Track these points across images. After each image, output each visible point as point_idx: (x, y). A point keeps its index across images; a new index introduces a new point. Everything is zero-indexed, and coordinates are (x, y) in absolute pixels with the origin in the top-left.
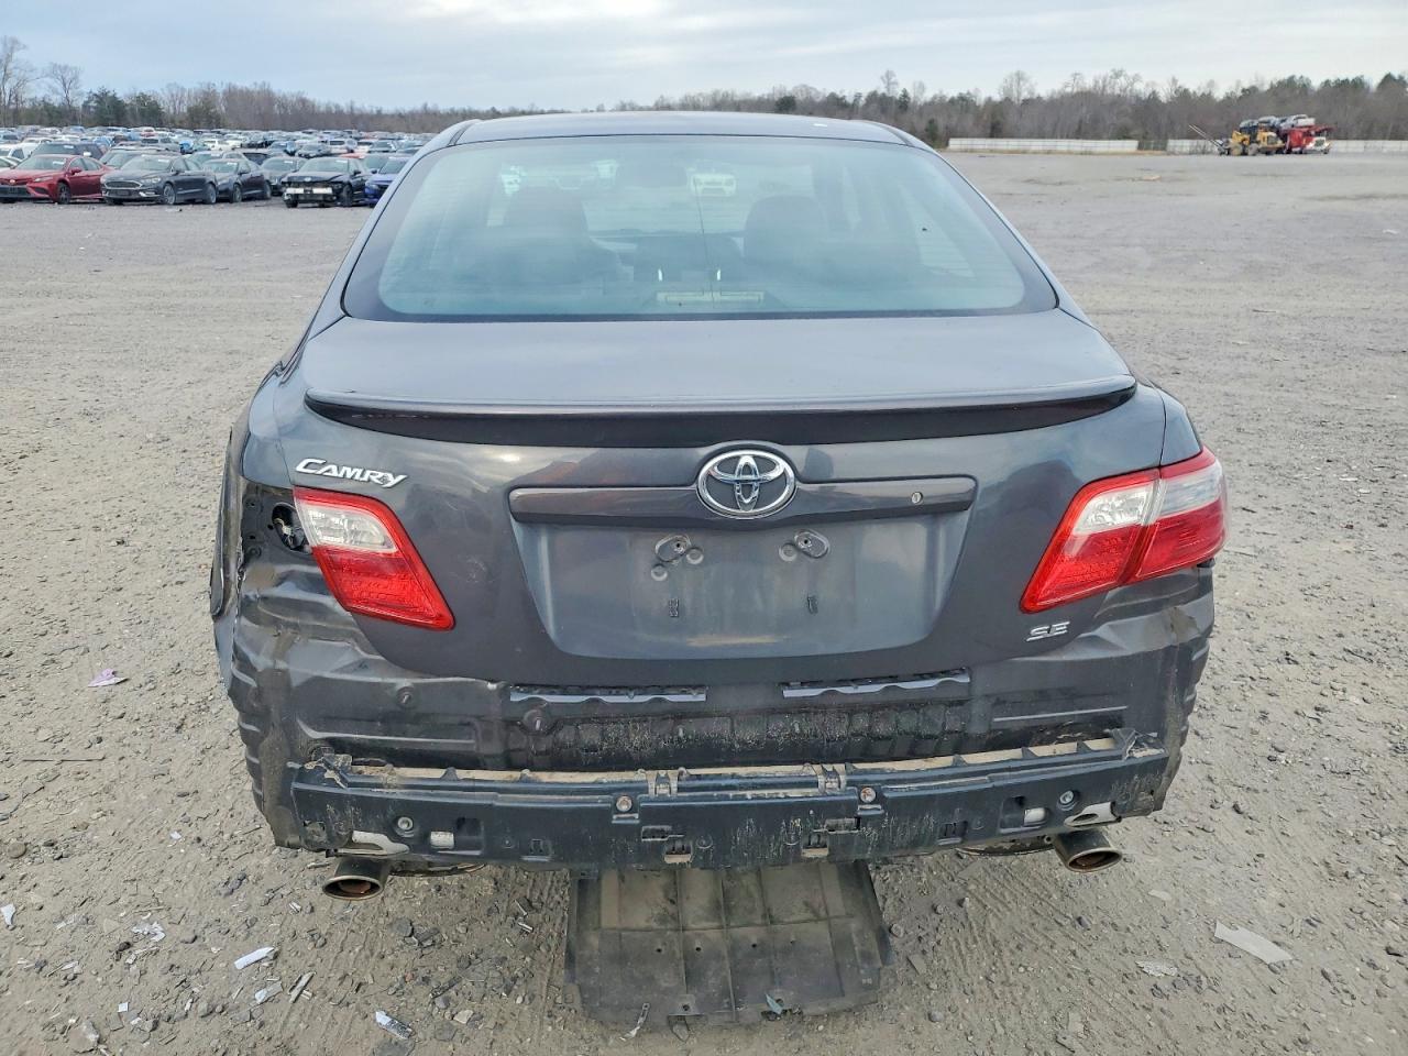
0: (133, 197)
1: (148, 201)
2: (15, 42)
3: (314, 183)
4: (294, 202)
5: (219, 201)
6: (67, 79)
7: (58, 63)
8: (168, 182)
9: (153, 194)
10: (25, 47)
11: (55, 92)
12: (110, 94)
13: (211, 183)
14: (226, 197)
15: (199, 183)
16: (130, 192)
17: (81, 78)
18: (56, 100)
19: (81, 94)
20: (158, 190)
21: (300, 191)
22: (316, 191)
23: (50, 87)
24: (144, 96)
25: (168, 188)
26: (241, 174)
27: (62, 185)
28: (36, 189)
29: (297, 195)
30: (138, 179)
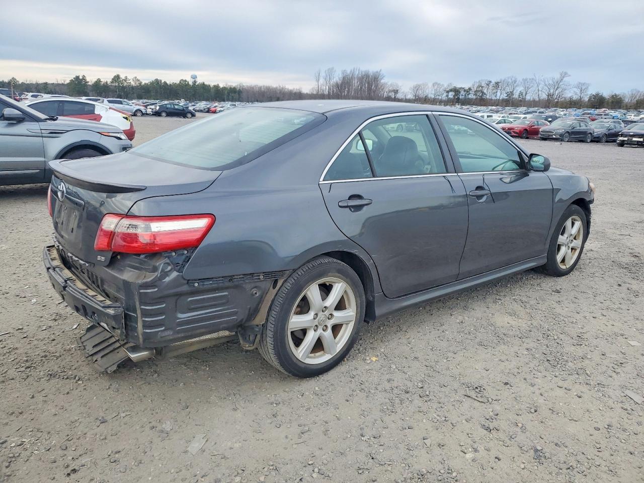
0: (551, 137)
1: (556, 140)
2: (566, 73)
3: (634, 136)
4: (622, 144)
5: (592, 141)
6: (583, 88)
7: (581, 82)
8: (568, 132)
9: (559, 137)
10: (570, 76)
11: (576, 94)
12: (600, 95)
13: (591, 133)
14: (596, 140)
15: (584, 133)
16: (549, 135)
17: (589, 88)
18: (575, 98)
19: (586, 95)
20: (561, 135)
21: (626, 139)
22: (634, 139)
23: (574, 92)
24: (616, 95)
25: (567, 134)
26: (609, 130)
27: (525, 131)
28: (514, 132)
29: (624, 141)
30: (554, 130)
